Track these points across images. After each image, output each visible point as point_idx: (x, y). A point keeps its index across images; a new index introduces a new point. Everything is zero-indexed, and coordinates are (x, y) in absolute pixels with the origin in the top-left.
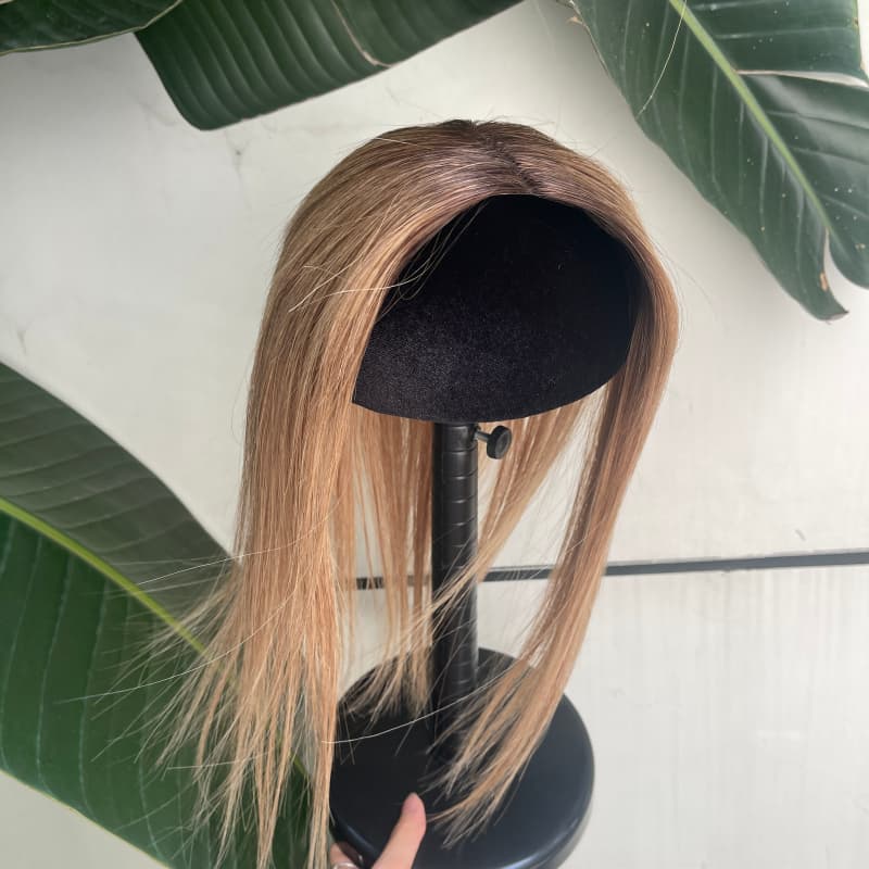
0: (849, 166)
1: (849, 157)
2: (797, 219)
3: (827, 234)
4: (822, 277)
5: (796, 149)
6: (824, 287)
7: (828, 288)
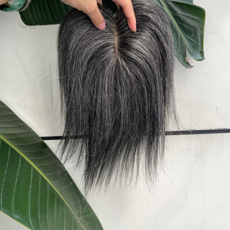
0: (191, 29)
1: (191, 26)
2: (179, 41)
3: (187, 46)
4: (186, 58)
5: (178, 22)
6: (187, 61)
7: (188, 61)
